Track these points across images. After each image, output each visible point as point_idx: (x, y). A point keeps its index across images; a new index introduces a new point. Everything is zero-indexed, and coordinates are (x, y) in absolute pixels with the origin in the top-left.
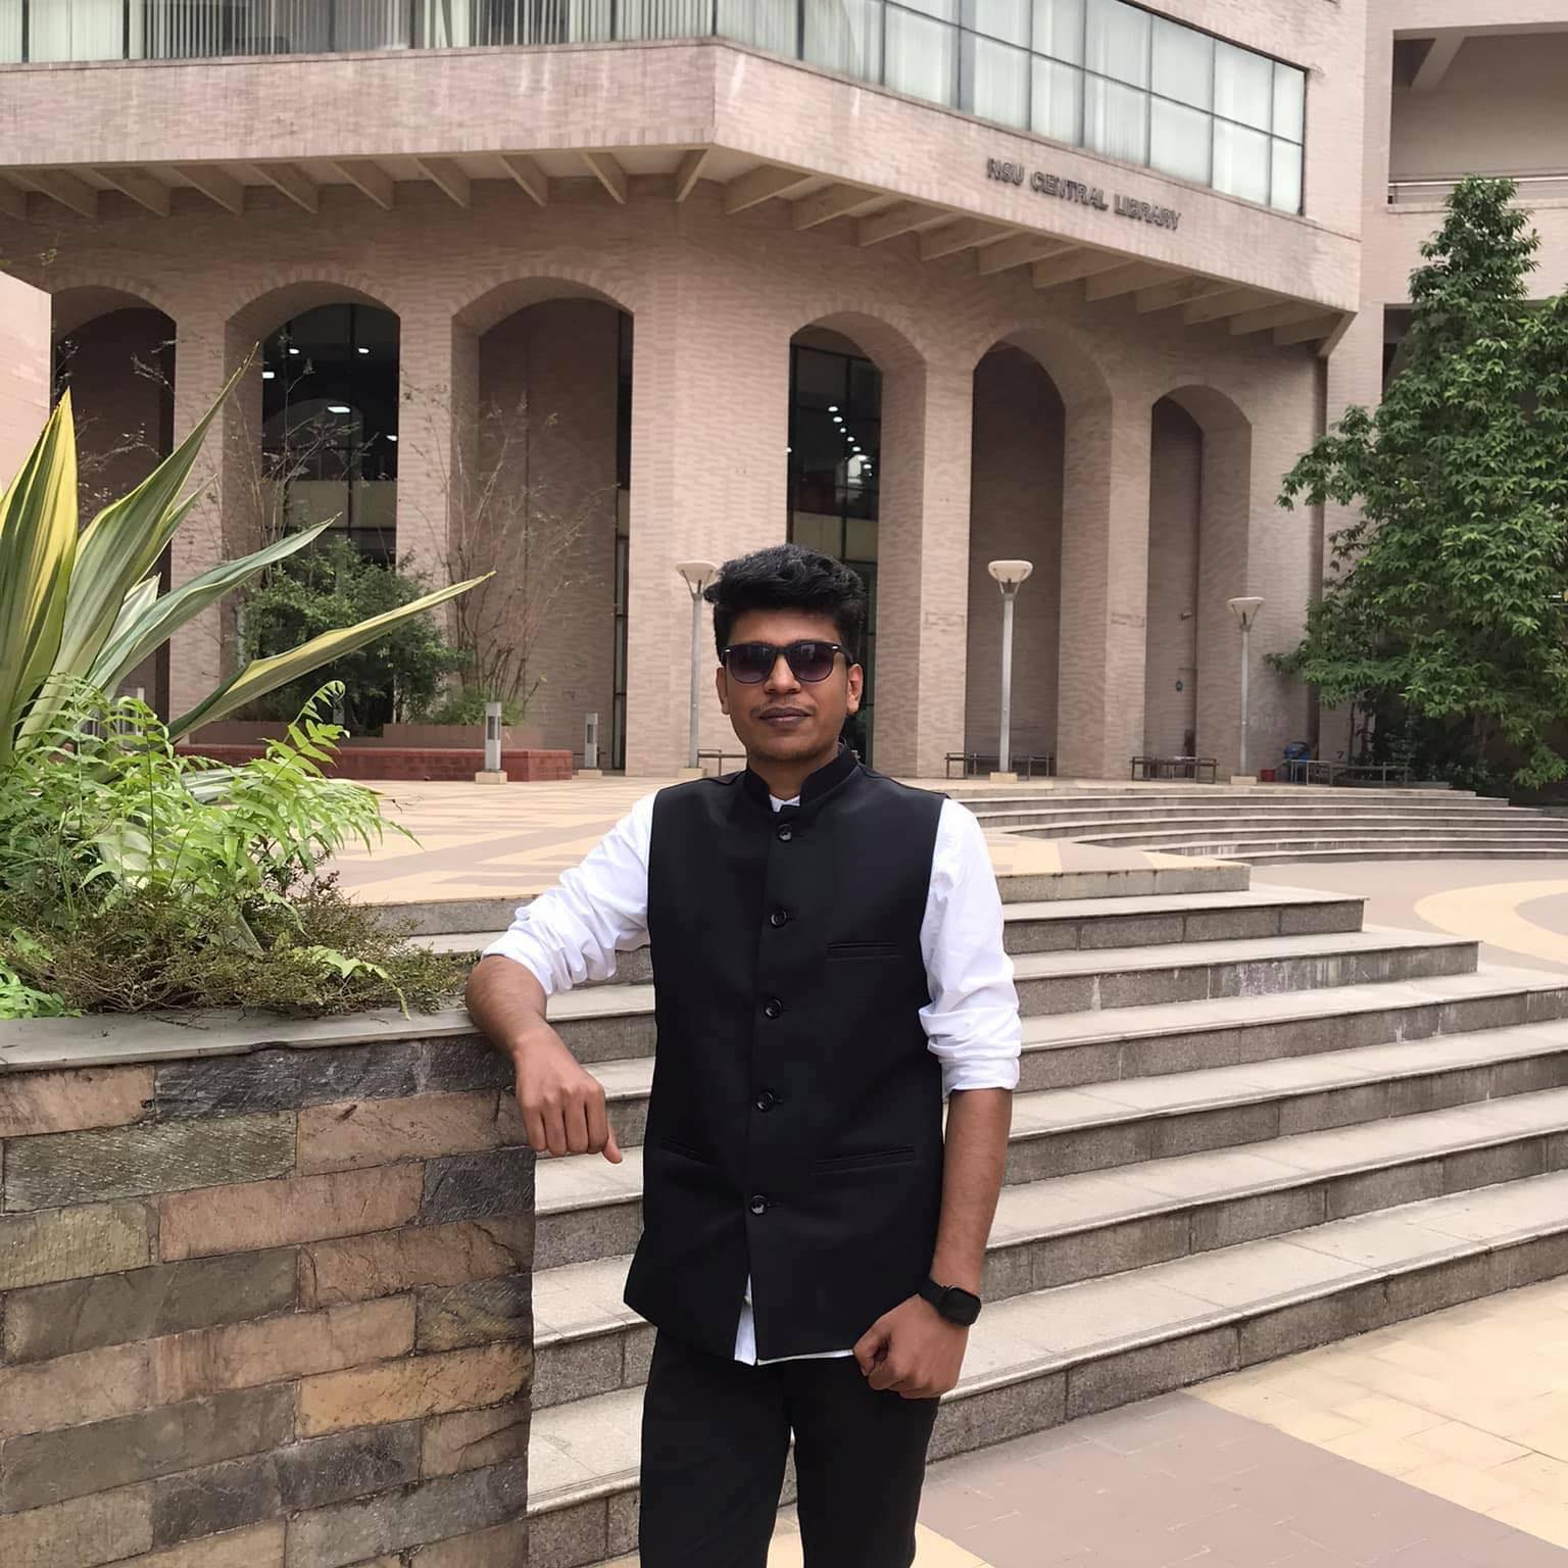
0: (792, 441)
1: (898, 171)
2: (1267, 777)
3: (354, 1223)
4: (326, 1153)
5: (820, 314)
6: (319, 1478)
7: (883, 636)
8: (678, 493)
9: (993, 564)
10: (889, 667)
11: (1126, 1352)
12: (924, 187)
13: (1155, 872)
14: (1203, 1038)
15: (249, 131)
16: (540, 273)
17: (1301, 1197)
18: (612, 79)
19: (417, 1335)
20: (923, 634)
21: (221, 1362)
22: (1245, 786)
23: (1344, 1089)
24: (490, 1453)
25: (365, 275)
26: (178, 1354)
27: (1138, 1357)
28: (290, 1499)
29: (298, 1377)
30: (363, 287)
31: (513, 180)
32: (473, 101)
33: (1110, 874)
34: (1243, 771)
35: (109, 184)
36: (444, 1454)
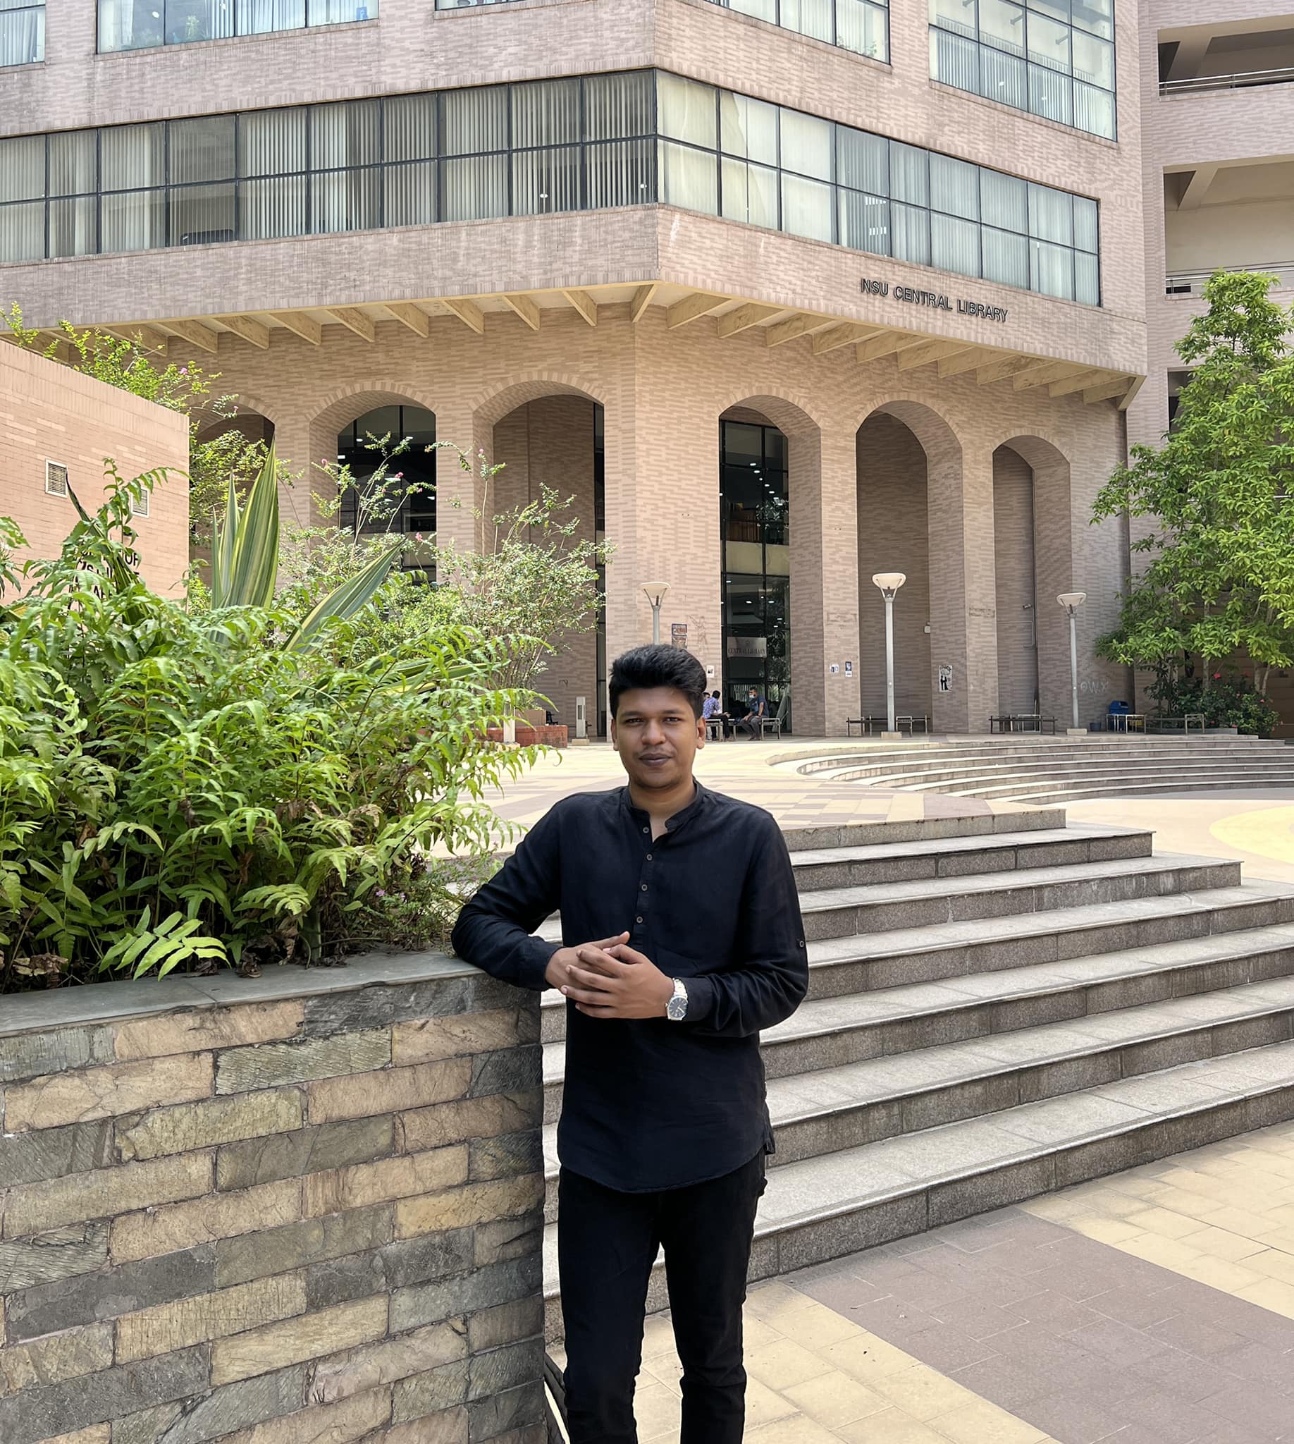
0: (723, 487)
1: (794, 292)
2: (1093, 729)
3: (427, 1097)
4: (410, 1051)
5: (740, 398)
6: (410, 1266)
7: (796, 631)
8: (640, 533)
9: (875, 577)
10: (801, 654)
11: (970, 1178)
12: (814, 302)
13: (994, 817)
14: (1029, 942)
15: (325, 286)
16: (535, 378)
17: (1101, 1059)
18: (582, 237)
19: (470, 1171)
20: (826, 629)
21: (346, 1189)
22: (1078, 736)
23: (1135, 978)
24: (518, 1249)
25: (409, 385)
26: (320, 1184)
27: (980, 1181)
28: (390, 1279)
29: (394, 1200)
30: (408, 394)
31: (513, 313)
32: (483, 258)
33: (959, 819)
34: (1076, 724)
35: (225, 328)
36: (489, 1250)
